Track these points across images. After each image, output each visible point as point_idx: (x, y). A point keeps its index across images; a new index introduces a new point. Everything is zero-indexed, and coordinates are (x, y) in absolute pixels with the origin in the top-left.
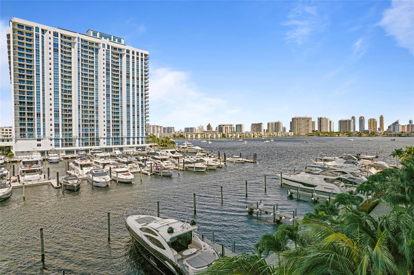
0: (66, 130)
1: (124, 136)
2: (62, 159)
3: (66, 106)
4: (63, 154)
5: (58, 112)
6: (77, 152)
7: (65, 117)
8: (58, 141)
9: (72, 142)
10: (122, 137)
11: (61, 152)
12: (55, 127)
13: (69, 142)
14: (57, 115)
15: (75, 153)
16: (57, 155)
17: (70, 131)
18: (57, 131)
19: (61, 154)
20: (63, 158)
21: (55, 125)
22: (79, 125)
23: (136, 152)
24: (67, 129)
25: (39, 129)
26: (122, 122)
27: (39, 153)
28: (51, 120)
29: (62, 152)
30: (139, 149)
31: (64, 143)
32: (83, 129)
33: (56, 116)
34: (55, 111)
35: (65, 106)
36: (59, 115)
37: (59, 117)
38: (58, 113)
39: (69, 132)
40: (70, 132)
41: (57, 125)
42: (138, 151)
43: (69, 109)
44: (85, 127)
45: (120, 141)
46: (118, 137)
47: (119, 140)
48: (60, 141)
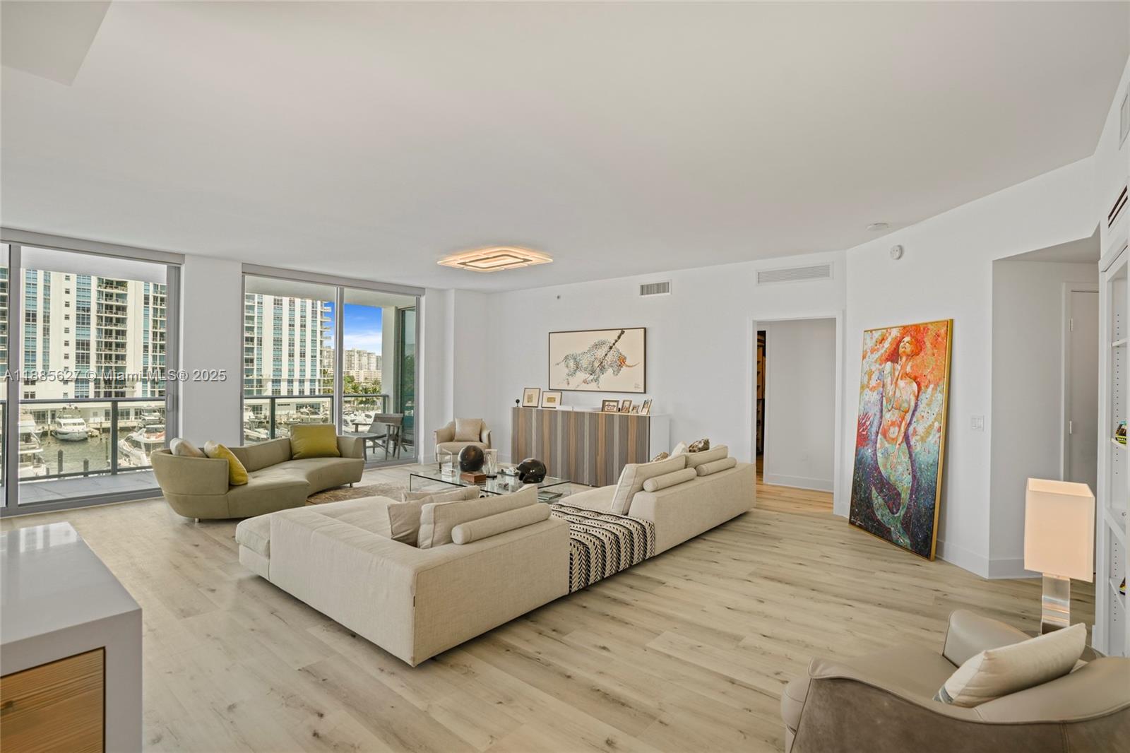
0: (108, 357)
1: (264, 377)
2: (96, 433)
3: (109, 296)
4: (98, 420)
5: (89, 310)
6: (136, 414)
7: (106, 325)
8: (85, 385)
9: (124, 389)
10: (261, 377)
11: (92, 414)
12: (78, 349)
13: (116, 388)
14: (83, 318)
15: (132, 416)
16: (81, 420)
17: (120, 362)
18: (83, 359)
19: (91, 420)
20: (98, 429)
21: (78, 344)
22: (146, 347)
23: (295, 416)
24: (111, 355)
25: (31, 355)
26: (261, 341)
27: (31, 417)
28: (67, 331)
29: (95, 414)
30: (304, 410)
31: (102, 390)
32: (154, 357)
33: (83, 320)
34: (78, 308)
35: (107, 295)
36: (89, 318)
37: (89, 324)
38: (86, 313)
39: (116, 362)
40: (120, 364)
41: (83, 345)
42: (299, 414)
43: (119, 304)
44: (160, 352)
45: (255, 389)
46: (251, 377)
47: (252, 387)
48: (92, 385)
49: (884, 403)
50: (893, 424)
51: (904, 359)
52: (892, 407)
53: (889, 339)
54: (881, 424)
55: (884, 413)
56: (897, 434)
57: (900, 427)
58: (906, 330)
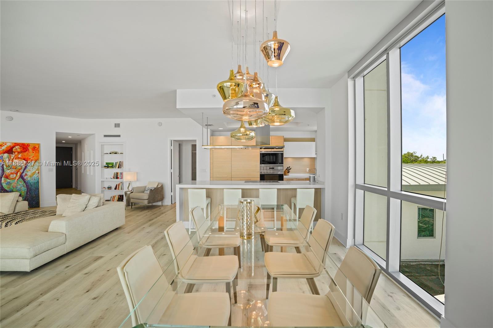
49: (5, 167)
50: (12, 173)
51: (16, 153)
52: (11, 168)
53: (6, 146)
54: (3, 174)
55: (5, 170)
56: (15, 176)
57: (17, 174)
58: (16, 144)
